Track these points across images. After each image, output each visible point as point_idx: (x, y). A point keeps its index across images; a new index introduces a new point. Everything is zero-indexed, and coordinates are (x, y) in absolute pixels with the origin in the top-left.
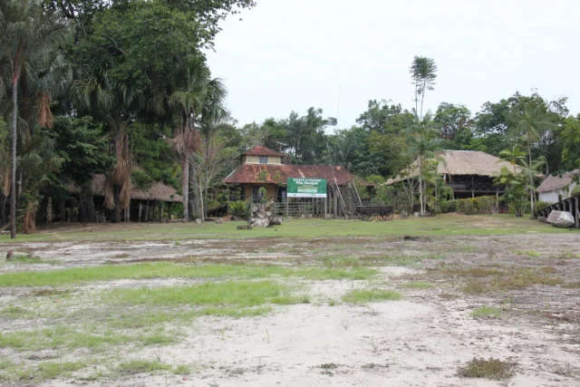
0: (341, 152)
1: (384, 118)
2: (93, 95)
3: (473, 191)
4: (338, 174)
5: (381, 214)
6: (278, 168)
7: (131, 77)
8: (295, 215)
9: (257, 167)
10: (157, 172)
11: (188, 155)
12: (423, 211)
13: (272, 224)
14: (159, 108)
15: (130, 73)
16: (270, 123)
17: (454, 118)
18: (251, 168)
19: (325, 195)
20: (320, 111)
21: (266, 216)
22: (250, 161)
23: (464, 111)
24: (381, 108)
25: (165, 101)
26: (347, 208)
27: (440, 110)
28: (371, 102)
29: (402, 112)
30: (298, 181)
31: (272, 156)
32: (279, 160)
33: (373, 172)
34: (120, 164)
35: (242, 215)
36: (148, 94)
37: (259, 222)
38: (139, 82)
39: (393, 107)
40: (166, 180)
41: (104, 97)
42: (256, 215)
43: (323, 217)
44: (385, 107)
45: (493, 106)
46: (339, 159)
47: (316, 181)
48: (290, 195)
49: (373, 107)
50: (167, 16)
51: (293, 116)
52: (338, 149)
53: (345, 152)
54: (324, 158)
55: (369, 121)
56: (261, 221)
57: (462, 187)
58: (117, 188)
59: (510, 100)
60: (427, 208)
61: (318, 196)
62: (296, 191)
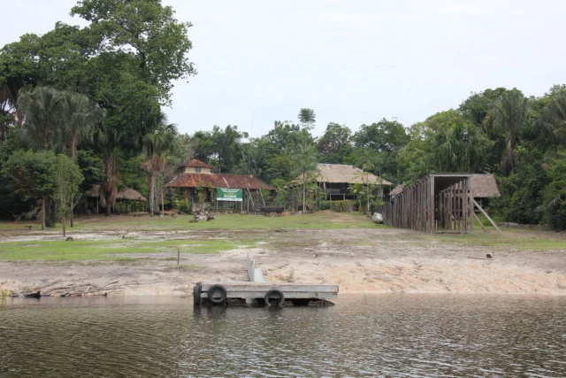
0: (254, 161)
1: (287, 135)
2: (96, 135)
3: (344, 195)
4: (251, 181)
5: (277, 212)
6: (209, 176)
7: (119, 124)
8: (221, 211)
9: (194, 175)
10: (129, 181)
11: (154, 173)
12: (305, 210)
13: (209, 219)
14: (137, 143)
15: (119, 122)
16: (199, 135)
17: (339, 135)
18: (189, 176)
19: (241, 200)
20: (236, 127)
21: (205, 214)
22: (189, 171)
23: (346, 131)
24: (284, 126)
25: (141, 139)
26: (256, 207)
27: (328, 128)
28: (276, 122)
29: (300, 130)
30: (224, 190)
31: (205, 167)
32: (209, 170)
33: (278, 176)
34: (112, 179)
35: (185, 210)
36: (130, 135)
37: (201, 217)
38: (124, 128)
39: (293, 125)
40: (135, 187)
41: (103, 137)
42: (198, 213)
43: (240, 212)
44: (287, 127)
45: (367, 128)
46: (253, 166)
47: (236, 191)
48: (219, 199)
49: (279, 126)
50: (143, 88)
51: (216, 129)
52: (252, 159)
53: (257, 160)
54: (241, 164)
55: (275, 136)
56: (202, 217)
57: (337, 191)
58: (108, 194)
59: (380, 124)
60: (308, 208)
61: (237, 200)
62: (223, 197)
